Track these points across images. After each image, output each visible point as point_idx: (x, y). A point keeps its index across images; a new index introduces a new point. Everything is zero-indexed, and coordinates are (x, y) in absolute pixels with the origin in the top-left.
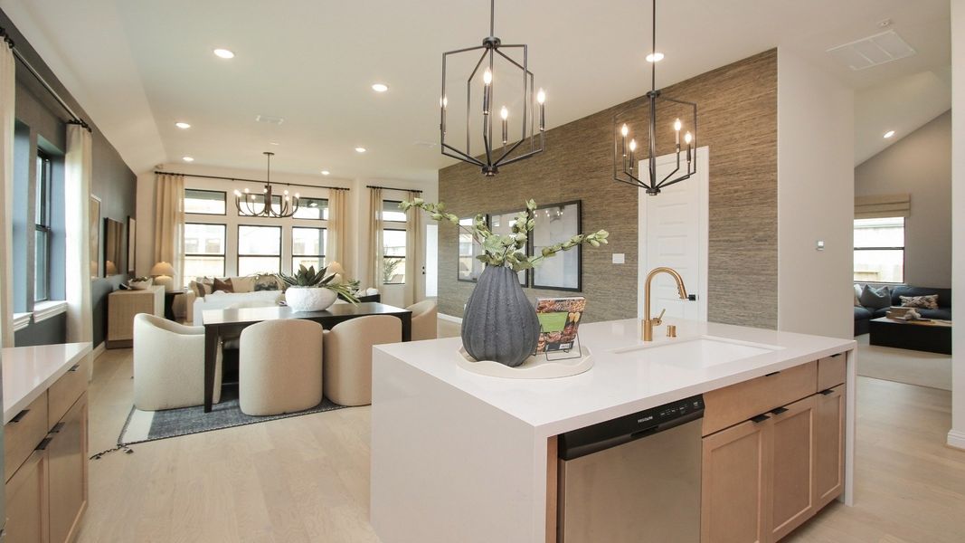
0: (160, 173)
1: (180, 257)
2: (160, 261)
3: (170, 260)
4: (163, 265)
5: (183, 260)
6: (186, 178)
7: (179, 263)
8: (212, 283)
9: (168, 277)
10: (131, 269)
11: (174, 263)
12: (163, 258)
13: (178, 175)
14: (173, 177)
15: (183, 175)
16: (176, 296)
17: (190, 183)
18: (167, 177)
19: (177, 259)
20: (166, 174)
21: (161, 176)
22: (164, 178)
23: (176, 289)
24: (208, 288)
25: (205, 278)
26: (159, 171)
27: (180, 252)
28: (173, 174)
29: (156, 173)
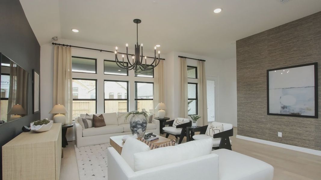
0: (56, 44)
1: (69, 101)
2: (57, 104)
3: (63, 103)
4: (59, 106)
5: (71, 103)
6: (72, 48)
7: (69, 105)
8: (92, 118)
9: (62, 115)
10: (36, 110)
11: (66, 105)
12: (58, 101)
13: (67, 46)
14: (64, 47)
15: (70, 46)
16: (68, 128)
17: (75, 52)
18: (60, 46)
19: (68, 103)
20: (59, 44)
21: (56, 46)
22: (58, 48)
23: (68, 123)
24: (90, 123)
25: (87, 115)
26: (55, 42)
27: (69, 98)
28: (64, 45)
29: (53, 44)
